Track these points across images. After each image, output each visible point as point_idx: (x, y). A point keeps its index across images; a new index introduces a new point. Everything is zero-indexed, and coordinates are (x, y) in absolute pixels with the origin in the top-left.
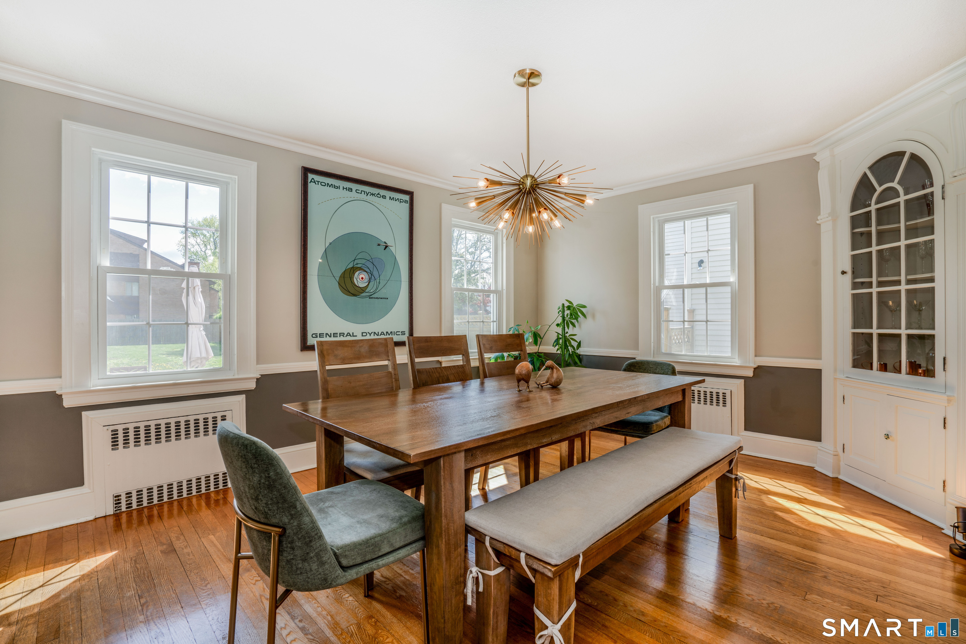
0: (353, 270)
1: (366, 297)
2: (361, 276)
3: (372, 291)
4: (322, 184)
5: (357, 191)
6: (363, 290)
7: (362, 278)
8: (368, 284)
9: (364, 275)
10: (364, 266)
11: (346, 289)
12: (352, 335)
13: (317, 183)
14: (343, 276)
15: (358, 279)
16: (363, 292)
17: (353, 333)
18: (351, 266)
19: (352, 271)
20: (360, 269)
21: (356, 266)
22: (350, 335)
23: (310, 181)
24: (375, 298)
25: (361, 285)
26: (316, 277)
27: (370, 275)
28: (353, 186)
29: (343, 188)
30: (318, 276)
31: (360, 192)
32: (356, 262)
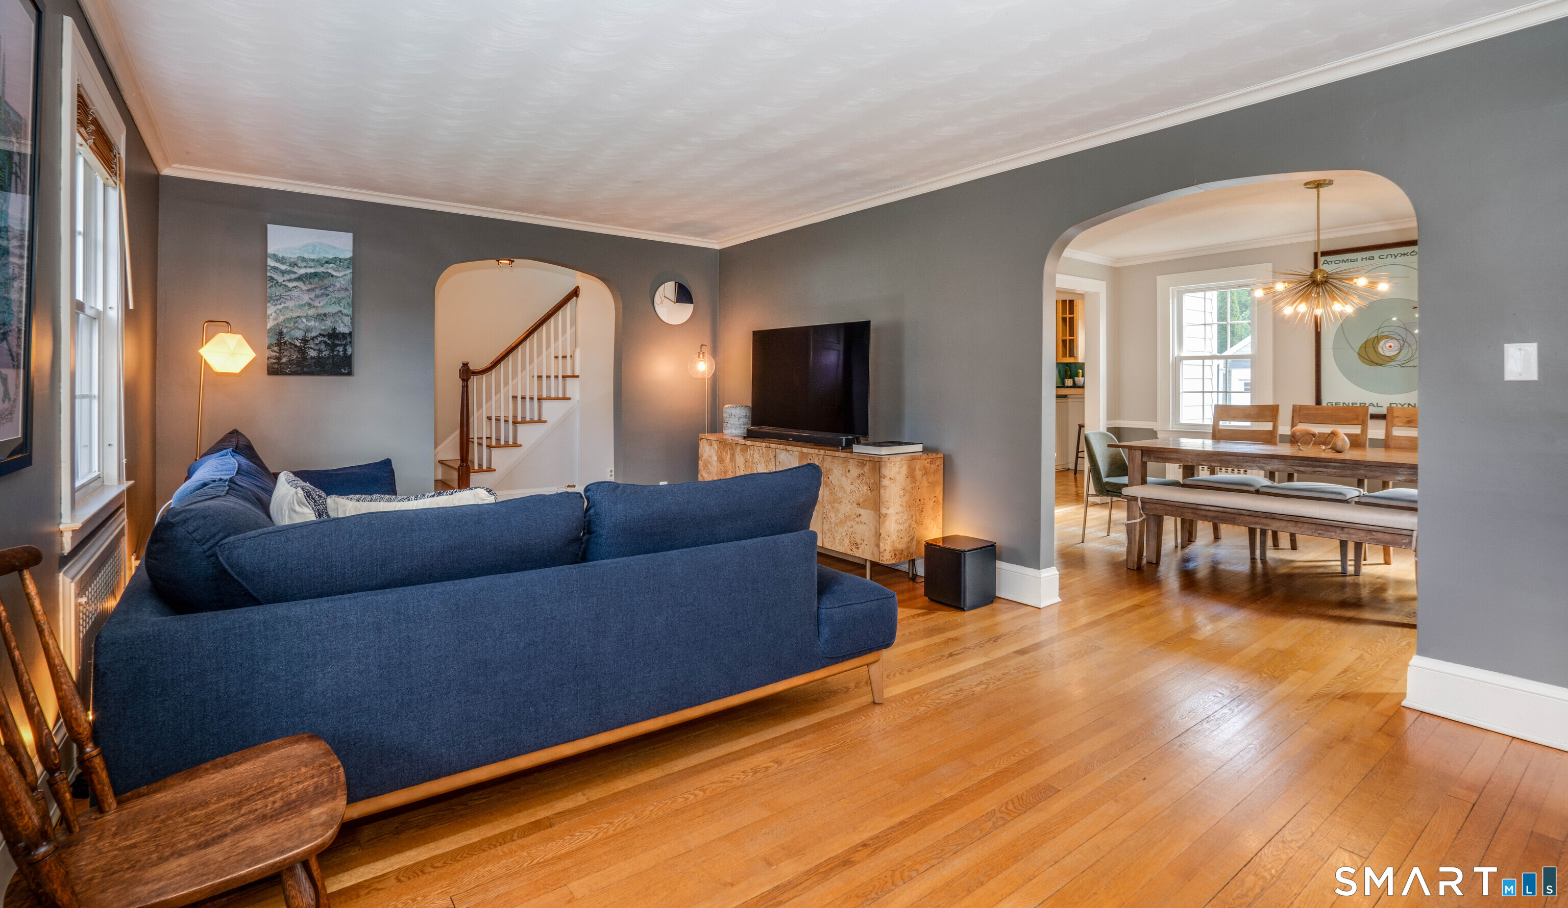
0: (1378, 339)
1: (1397, 365)
2: (1388, 345)
3: (1405, 359)
4: (1336, 262)
5: (1381, 257)
6: (1391, 359)
7: (1390, 347)
8: (1399, 352)
9: (1394, 344)
10: (1392, 333)
11: (1367, 358)
12: (1375, 405)
13: (1330, 263)
14: (1365, 346)
15: (1384, 348)
16: (1391, 360)
17: (1377, 404)
18: (1375, 335)
19: (1376, 340)
20: (1387, 337)
21: (1381, 334)
22: (1374, 406)
23: (1324, 263)
24: (1410, 367)
25: (1389, 353)
26: (1332, 350)
27: (1402, 342)
28: (1376, 253)
29: (1362, 259)
30: (1334, 349)
31: (1385, 257)
32: (1380, 330)
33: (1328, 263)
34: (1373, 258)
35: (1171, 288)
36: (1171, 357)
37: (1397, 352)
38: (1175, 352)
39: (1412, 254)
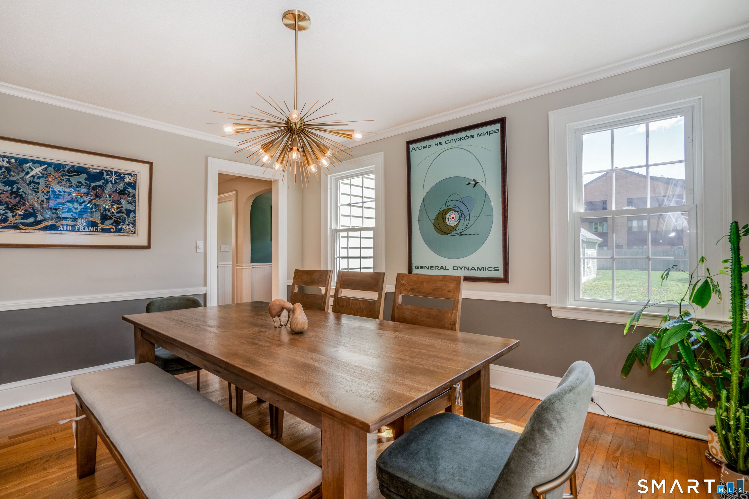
0: (445, 212)
1: (457, 234)
2: (452, 216)
3: (462, 228)
4: (420, 148)
5: (447, 142)
6: (454, 228)
7: (453, 218)
9: (454, 215)
10: (454, 206)
11: (440, 229)
12: (445, 270)
13: (417, 149)
14: (437, 218)
15: (450, 219)
16: (454, 230)
17: (446, 267)
18: (443, 208)
20: (451, 210)
21: (447, 208)
23: (412, 150)
24: (465, 235)
25: (453, 224)
26: (418, 222)
27: (460, 214)
28: (443, 139)
29: (435, 144)
30: (419, 221)
31: (449, 142)
32: (447, 204)
33: (415, 149)
34: (441, 143)
35: (329, 176)
36: (329, 230)
37: (458, 222)
38: (331, 225)
39: (466, 138)
